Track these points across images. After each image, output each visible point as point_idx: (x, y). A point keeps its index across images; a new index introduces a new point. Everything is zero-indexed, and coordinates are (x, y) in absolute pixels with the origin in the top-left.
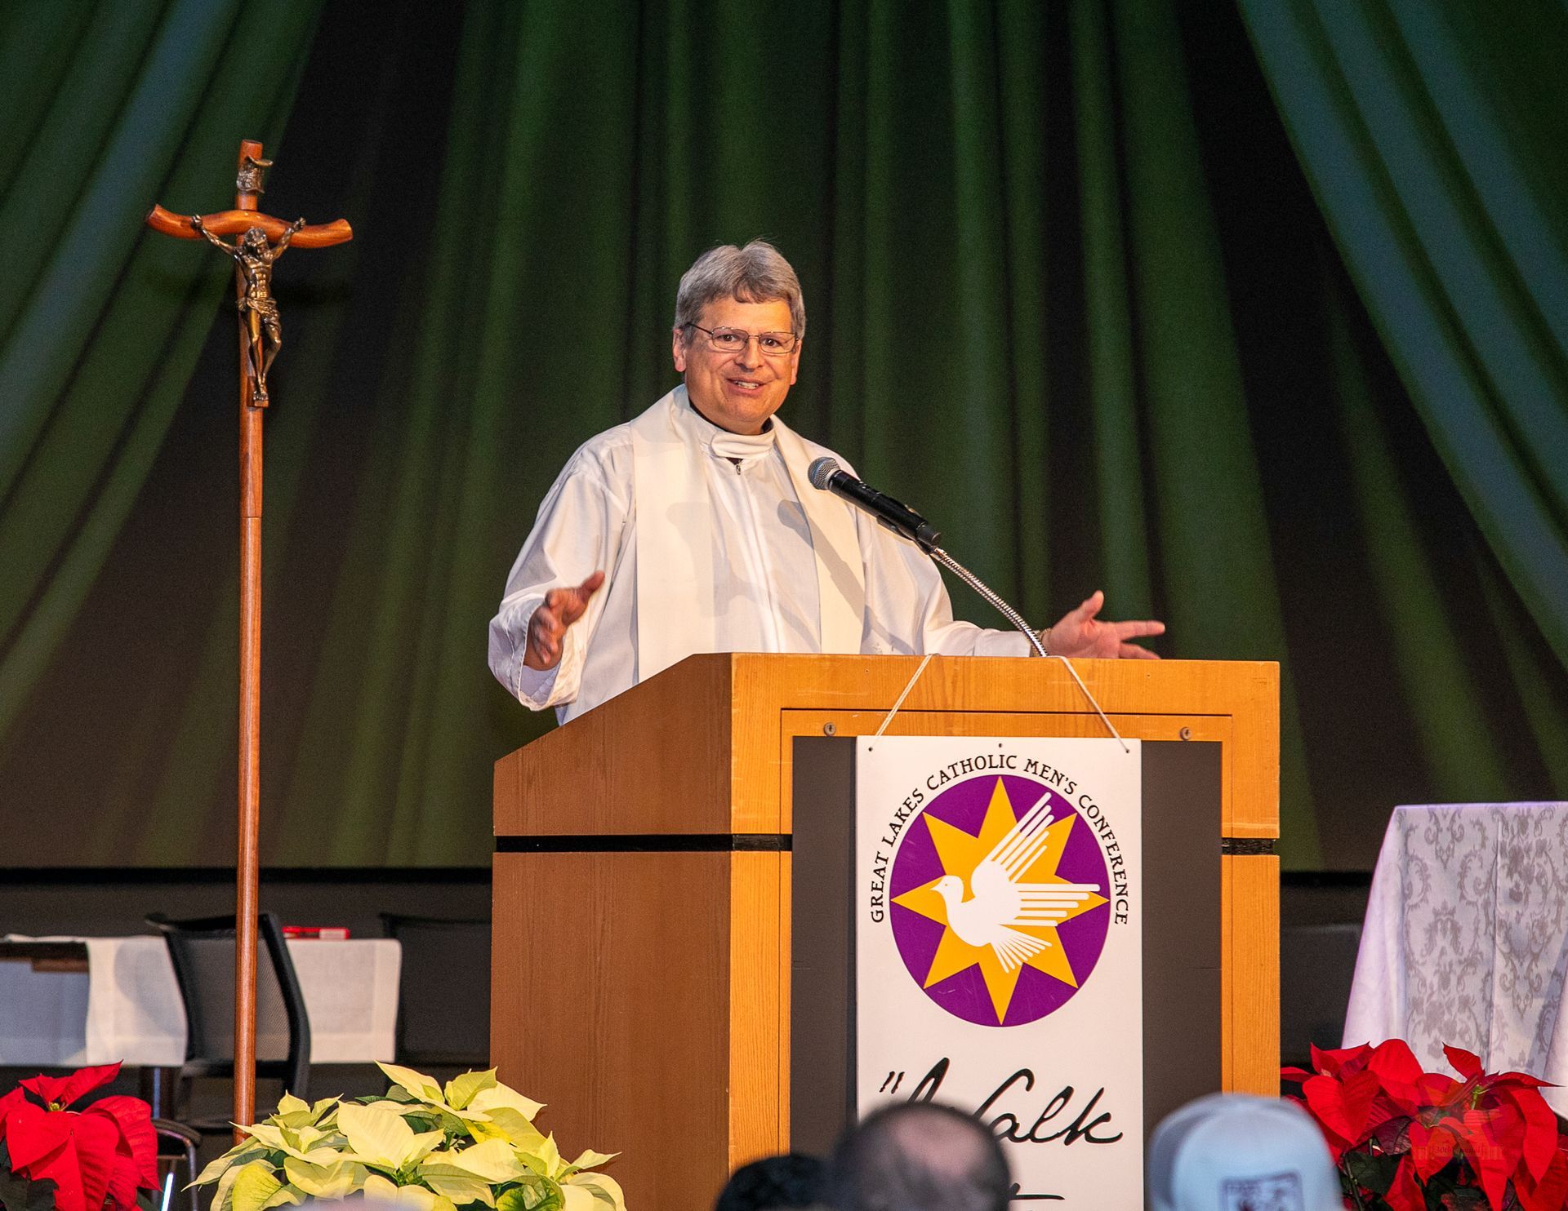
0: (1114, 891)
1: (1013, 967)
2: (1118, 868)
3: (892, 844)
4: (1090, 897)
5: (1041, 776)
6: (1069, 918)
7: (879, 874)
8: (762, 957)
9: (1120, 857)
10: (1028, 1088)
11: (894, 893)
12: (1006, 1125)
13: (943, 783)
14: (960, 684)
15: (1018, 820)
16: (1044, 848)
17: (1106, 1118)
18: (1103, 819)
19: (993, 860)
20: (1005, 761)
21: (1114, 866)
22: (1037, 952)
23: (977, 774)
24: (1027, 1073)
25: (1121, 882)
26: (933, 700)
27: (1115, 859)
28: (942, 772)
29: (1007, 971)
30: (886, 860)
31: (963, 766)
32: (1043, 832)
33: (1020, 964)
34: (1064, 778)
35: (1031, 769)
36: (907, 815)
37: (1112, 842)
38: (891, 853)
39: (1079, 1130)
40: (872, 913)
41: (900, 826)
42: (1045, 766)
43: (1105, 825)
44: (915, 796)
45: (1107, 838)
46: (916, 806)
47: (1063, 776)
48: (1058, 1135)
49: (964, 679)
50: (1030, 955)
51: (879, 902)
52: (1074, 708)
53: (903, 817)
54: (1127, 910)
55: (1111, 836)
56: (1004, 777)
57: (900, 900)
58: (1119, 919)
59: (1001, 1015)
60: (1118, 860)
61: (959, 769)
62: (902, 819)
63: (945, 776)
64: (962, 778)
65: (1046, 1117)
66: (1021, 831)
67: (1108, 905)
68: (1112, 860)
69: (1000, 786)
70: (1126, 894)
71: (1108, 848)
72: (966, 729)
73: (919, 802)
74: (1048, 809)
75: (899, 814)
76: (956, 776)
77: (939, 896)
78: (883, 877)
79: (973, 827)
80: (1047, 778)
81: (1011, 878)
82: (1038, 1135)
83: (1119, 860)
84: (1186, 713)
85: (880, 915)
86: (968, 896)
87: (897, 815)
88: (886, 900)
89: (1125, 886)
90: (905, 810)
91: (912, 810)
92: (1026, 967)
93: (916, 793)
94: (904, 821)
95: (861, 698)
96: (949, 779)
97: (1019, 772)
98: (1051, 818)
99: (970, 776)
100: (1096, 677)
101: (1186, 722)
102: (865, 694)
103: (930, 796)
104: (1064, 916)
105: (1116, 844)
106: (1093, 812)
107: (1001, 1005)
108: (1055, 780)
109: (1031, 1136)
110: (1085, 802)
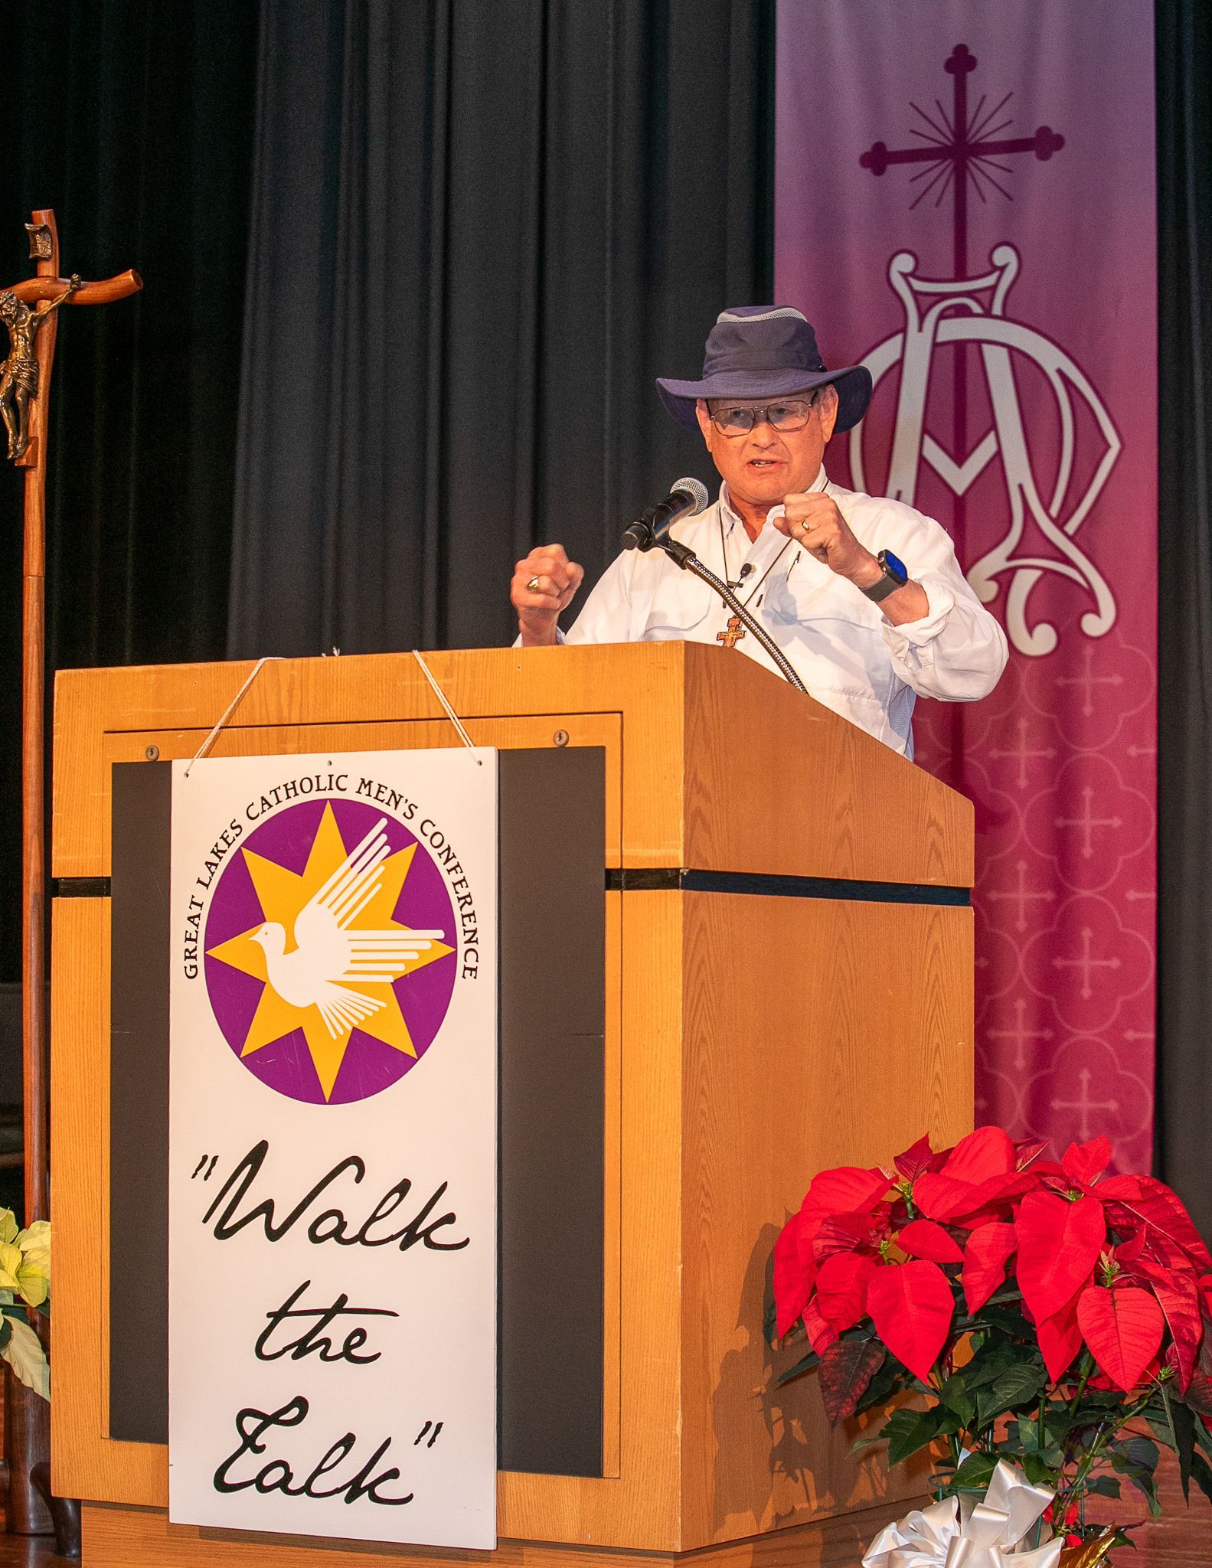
0: (461, 938)
1: (341, 1031)
2: (467, 910)
3: (207, 886)
4: (432, 944)
5: (376, 798)
6: (409, 972)
7: (193, 922)
8: (83, 1017)
9: (469, 896)
10: (358, 1179)
11: (209, 944)
12: (332, 1223)
13: (264, 811)
14: (297, 692)
15: (349, 853)
16: (379, 886)
17: (450, 1219)
18: (449, 849)
19: (320, 902)
20: (335, 782)
21: (461, 907)
22: (370, 1014)
23: (302, 798)
24: (357, 1161)
25: (470, 926)
26: (267, 712)
27: (464, 898)
28: (263, 798)
29: (334, 1036)
30: (201, 906)
31: (287, 790)
32: (377, 867)
33: (350, 1028)
34: (403, 800)
35: (365, 791)
36: (224, 852)
37: (460, 877)
38: (206, 896)
39: (418, 1232)
40: (186, 967)
41: (216, 865)
42: (380, 786)
43: (451, 855)
44: (233, 828)
45: (454, 871)
46: (234, 840)
47: (401, 797)
48: (392, 1238)
49: (301, 685)
50: (362, 1018)
51: (193, 954)
52: (429, 712)
53: (220, 854)
54: (477, 961)
55: (458, 869)
56: (332, 801)
57: (216, 952)
58: (468, 972)
59: (327, 1089)
60: (466, 900)
61: (282, 793)
62: (218, 856)
63: (267, 803)
64: (286, 804)
65: (378, 1215)
66: (352, 866)
67: (453, 956)
68: (459, 899)
69: (328, 812)
70: (476, 941)
71: (455, 884)
72: (301, 745)
73: (237, 835)
74: (384, 838)
75: (216, 850)
76: (279, 802)
77: (258, 947)
78: (197, 926)
79: (296, 863)
80: (382, 801)
81: (340, 924)
82: (370, 1236)
83: (468, 900)
84: (565, 712)
85: (194, 970)
86: (291, 946)
87: (213, 852)
88: (200, 953)
89: (475, 931)
90: (223, 846)
91: (229, 845)
92: (356, 1031)
93: (234, 825)
94: (220, 858)
95: (187, 715)
96: (270, 806)
97: (350, 795)
98: (387, 849)
99: (295, 801)
100: (455, 674)
101: (562, 723)
102: (194, 709)
103: (250, 828)
104: (401, 969)
105: (464, 880)
106: (437, 840)
107: (327, 1078)
108: (392, 802)
109: (361, 1238)
110: (428, 828)
